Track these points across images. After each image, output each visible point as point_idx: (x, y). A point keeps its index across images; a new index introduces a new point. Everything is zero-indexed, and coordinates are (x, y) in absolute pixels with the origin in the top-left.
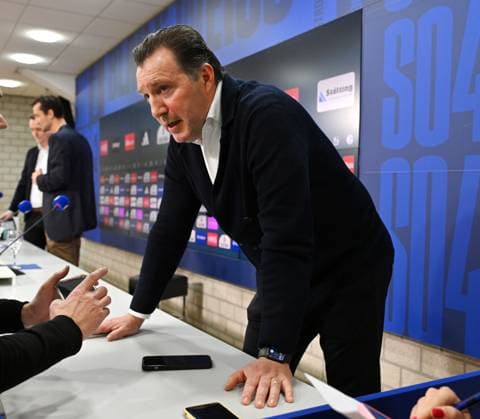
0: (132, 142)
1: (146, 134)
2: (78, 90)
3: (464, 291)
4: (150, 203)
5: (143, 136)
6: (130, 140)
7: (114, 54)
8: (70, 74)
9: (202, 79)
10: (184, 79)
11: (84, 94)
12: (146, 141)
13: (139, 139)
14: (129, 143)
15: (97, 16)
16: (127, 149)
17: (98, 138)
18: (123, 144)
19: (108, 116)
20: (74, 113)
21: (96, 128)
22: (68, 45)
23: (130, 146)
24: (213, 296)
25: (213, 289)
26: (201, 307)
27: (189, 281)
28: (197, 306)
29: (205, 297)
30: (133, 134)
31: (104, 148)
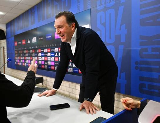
0: (25, 42)
1: (29, 40)
2: (7, 28)
3: (120, 78)
5: (28, 40)
6: (24, 41)
7: (18, 18)
8: (4, 23)
11: (9, 29)
12: (29, 42)
13: (27, 41)
15: (13, 8)
16: (23, 44)
17: (14, 41)
19: (17, 35)
20: (5, 34)
21: (13, 38)
22: (4, 16)
23: (24, 43)
24: (50, 82)
25: (50, 80)
26: (47, 85)
27: (44, 79)
28: (46, 85)
29: (48, 82)
30: (25, 40)
31: (16, 44)
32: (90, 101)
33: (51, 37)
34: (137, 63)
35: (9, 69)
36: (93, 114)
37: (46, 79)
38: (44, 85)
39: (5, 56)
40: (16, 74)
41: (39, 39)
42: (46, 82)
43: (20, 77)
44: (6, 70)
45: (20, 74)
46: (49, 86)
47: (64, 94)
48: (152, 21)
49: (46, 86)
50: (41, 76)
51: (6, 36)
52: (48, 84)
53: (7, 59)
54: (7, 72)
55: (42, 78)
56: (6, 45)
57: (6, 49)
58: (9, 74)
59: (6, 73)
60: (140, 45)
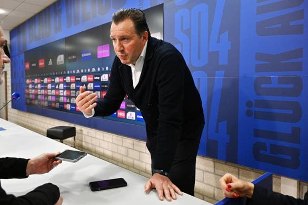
0: (43, 63)
1: (51, 60)
2: (11, 38)
3: (217, 131)
4: (59, 93)
5: (49, 61)
6: (42, 62)
7: (32, 20)
8: (7, 30)
9: (142, 38)
10: (136, 36)
11: (15, 39)
12: (50, 63)
13: (47, 62)
14: (41, 64)
15: (23, 2)
16: (40, 67)
17: (24, 62)
18: (38, 64)
19: (30, 50)
20: (9, 49)
21: (22, 56)
22: (7, 16)
23: (42, 65)
24: (88, 136)
25: (88, 132)
26: (82, 141)
27: (76, 129)
28: (80, 140)
29: (84, 136)
30: (43, 60)
31: (27, 66)
32: (165, 175)
33: (90, 54)
34: (249, 104)
35: (15, 111)
36: (170, 201)
37: (81, 130)
38: (77, 141)
39: (8, 88)
40: (26, 119)
41: (69, 58)
42: (80, 135)
43: (33, 126)
44: (9, 114)
45: (33, 120)
46: (85, 142)
47: (104, 154)
48: (280, 25)
49: (80, 142)
50: (72, 125)
51: (10, 52)
52: (84, 140)
53: (12, 93)
54: (11, 116)
55: (74, 128)
56: (10, 69)
57: (9, 76)
58: (14, 119)
59: (9, 117)
60: (256, 71)
